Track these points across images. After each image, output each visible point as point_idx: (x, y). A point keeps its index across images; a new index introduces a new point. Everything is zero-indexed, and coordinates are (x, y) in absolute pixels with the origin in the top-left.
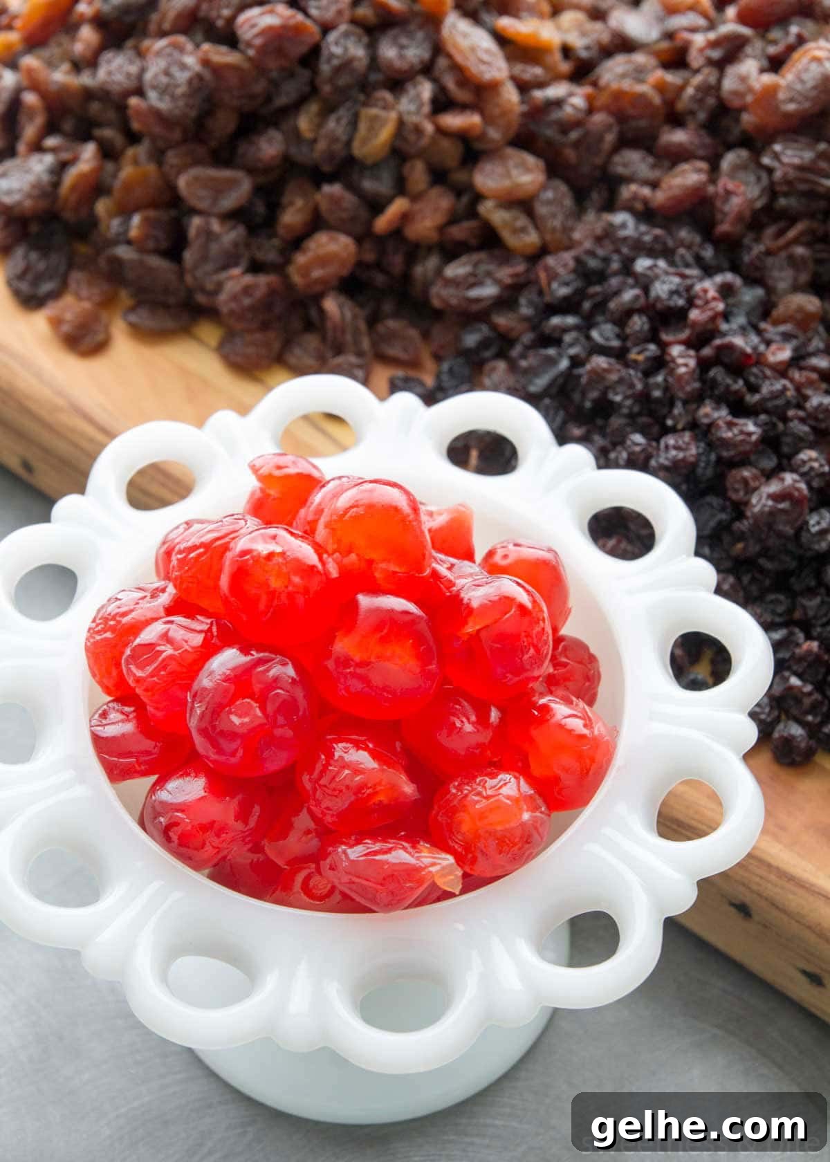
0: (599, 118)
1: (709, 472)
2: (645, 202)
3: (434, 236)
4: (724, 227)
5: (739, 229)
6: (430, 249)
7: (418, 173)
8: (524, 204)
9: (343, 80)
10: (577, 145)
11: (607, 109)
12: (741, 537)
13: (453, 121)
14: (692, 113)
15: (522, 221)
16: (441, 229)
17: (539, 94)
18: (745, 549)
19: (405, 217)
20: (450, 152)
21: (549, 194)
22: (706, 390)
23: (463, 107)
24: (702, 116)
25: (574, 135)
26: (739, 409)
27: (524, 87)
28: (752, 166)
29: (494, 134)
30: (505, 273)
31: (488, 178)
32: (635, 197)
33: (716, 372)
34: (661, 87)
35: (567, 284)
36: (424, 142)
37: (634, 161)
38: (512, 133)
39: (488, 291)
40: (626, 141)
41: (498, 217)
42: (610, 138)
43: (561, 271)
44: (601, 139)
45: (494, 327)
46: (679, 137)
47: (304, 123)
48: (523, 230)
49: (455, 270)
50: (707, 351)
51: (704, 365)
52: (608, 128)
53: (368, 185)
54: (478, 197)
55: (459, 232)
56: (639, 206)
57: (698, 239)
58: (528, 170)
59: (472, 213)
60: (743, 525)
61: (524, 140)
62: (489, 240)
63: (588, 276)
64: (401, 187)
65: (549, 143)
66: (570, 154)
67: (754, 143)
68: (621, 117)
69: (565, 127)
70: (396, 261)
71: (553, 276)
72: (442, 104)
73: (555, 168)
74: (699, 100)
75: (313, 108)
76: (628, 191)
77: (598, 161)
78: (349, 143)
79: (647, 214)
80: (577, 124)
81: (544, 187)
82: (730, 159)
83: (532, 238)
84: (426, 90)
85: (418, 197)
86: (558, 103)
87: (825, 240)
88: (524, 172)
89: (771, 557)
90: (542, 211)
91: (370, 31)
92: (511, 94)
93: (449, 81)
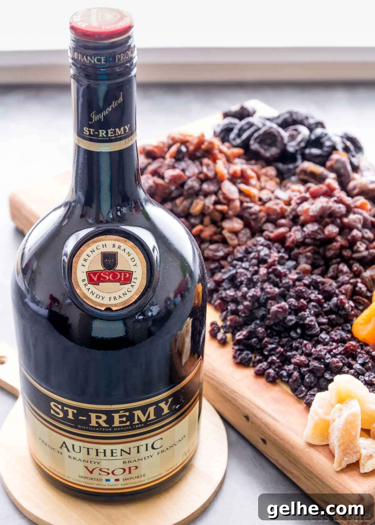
0: (262, 214)
1: (263, 301)
2: (269, 237)
3: (208, 238)
4: (288, 244)
5: (292, 245)
6: (207, 241)
7: (207, 220)
8: (236, 233)
9: (191, 191)
10: (254, 220)
11: (265, 212)
12: (269, 319)
13: (219, 207)
14: (288, 216)
15: (234, 237)
16: (211, 236)
17: (245, 205)
18: (269, 322)
19: (201, 231)
20: (218, 216)
21: (243, 232)
22: (268, 280)
23: (224, 204)
24: (291, 217)
25: (254, 217)
26: (276, 285)
27: (242, 203)
28: (301, 230)
29: (231, 213)
30: (226, 250)
31: (227, 224)
32: (267, 235)
33: (272, 276)
34: (282, 209)
35: (241, 253)
36: (210, 211)
37: (269, 226)
38: (236, 213)
39: (221, 254)
40: (268, 221)
41: (226, 234)
42: (264, 219)
43: (241, 250)
44: (261, 219)
45: (220, 264)
46: (283, 221)
47: (178, 201)
48: (234, 240)
49: (213, 247)
50: (270, 270)
51: (269, 273)
52: (264, 217)
54: (223, 229)
55: (216, 238)
56: (267, 238)
57: (280, 246)
58: (238, 223)
59: (221, 233)
60: (269, 316)
61: (240, 216)
62: (224, 241)
63: (247, 252)
64: (202, 223)
65: (247, 219)
66: (253, 223)
67: (303, 225)
68: (268, 215)
69: (251, 214)
71: (238, 251)
72: (216, 203)
73: (247, 225)
74: (291, 213)
75: (181, 199)
76: (266, 233)
77: (260, 225)
78: (189, 209)
79: (269, 239)
80: (255, 214)
81: (242, 229)
82: (294, 228)
83: (236, 242)
84: (213, 198)
85: (206, 226)
86: (250, 208)
87: (318, 253)
88: (237, 224)
89: (276, 326)
90: (240, 235)
91: (202, 181)
92: (237, 203)
93: (221, 197)
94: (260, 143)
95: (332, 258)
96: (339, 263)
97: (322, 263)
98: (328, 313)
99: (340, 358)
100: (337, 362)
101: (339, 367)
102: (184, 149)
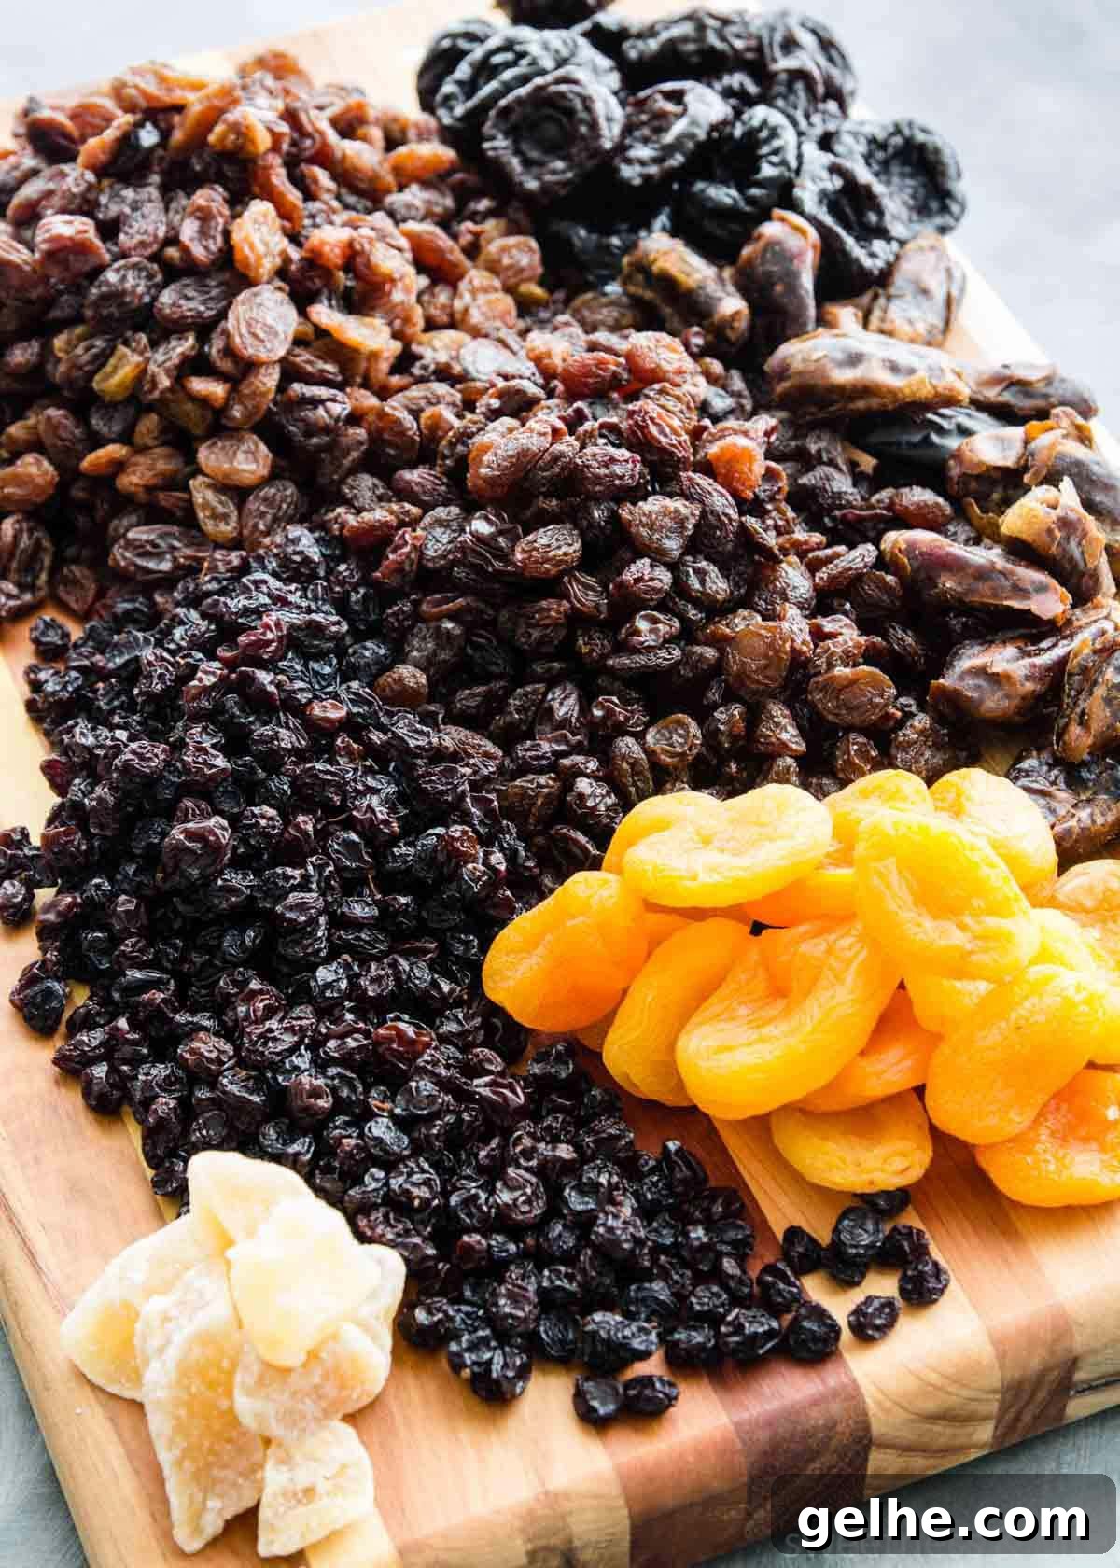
0: (356, 432)
1: (168, 794)
2: (342, 528)
3: (141, 496)
4: (379, 573)
7: (149, 423)
8: (238, 493)
11: (369, 426)
13: (199, 385)
14: (444, 456)
15: (228, 508)
16: (150, 490)
17: (298, 388)
19: (119, 466)
20: (195, 417)
21: (265, 491)
23: (219, 376)
24: (449, 463)
25: (319, 440)
28: (455, 525)
29: (237, 412)
30: (185, 552)
31: (213, 456)
32: (337, 520)
33: (231, 699)
34: (435, 422)
37: (365, 486)
38: (255, 418)
39: (163, 565)
40: (368, 464)
41: (201, 493)
42: (355, 455)
43: (222, 568)
44: (347, 452)
45: (151, 602)
46: (413, 476)
47: (61, 343)
48: (226, 519)
49: (141, 534)
50: (234, 676)
51: (224, 687)
52: (359, 445)
53: (97, 423)
54: (195, 470)
55: (167, 499)
56: (335, 530)
57: (357, 577)
58: (256, 457)
59: (183, 486)
61: (269, 428)
62: (187, 520)
64: (126, 438)
68: (375, 438)
69: (311, 429)
70: (102, 508)
72: (197, 365)
74: (451, 447)
75: (75, 332)
76: (335, 512)
77: (334, 477)
78: (91, 376)
80: (326, 430)
81: (264, 482)
82: (436, 514)
83: (229, 528)
84: (183, 346)
85: (142, 450)
86: (316, 402)
87: (492, 624)
88: (250, 460)
89: (186, 901)
90: (252, 504)
91: (172, 273)
92: (269, 380)
93: (215, 348)
94: (513, 133)
95: (537, 653)
96: (552, 682)
97: (499, 664)
98: (391, 883)
99: (333, 1078)
100: (316, 1093)
101: (316, 1114)
102: (148, 137)
